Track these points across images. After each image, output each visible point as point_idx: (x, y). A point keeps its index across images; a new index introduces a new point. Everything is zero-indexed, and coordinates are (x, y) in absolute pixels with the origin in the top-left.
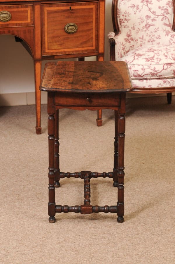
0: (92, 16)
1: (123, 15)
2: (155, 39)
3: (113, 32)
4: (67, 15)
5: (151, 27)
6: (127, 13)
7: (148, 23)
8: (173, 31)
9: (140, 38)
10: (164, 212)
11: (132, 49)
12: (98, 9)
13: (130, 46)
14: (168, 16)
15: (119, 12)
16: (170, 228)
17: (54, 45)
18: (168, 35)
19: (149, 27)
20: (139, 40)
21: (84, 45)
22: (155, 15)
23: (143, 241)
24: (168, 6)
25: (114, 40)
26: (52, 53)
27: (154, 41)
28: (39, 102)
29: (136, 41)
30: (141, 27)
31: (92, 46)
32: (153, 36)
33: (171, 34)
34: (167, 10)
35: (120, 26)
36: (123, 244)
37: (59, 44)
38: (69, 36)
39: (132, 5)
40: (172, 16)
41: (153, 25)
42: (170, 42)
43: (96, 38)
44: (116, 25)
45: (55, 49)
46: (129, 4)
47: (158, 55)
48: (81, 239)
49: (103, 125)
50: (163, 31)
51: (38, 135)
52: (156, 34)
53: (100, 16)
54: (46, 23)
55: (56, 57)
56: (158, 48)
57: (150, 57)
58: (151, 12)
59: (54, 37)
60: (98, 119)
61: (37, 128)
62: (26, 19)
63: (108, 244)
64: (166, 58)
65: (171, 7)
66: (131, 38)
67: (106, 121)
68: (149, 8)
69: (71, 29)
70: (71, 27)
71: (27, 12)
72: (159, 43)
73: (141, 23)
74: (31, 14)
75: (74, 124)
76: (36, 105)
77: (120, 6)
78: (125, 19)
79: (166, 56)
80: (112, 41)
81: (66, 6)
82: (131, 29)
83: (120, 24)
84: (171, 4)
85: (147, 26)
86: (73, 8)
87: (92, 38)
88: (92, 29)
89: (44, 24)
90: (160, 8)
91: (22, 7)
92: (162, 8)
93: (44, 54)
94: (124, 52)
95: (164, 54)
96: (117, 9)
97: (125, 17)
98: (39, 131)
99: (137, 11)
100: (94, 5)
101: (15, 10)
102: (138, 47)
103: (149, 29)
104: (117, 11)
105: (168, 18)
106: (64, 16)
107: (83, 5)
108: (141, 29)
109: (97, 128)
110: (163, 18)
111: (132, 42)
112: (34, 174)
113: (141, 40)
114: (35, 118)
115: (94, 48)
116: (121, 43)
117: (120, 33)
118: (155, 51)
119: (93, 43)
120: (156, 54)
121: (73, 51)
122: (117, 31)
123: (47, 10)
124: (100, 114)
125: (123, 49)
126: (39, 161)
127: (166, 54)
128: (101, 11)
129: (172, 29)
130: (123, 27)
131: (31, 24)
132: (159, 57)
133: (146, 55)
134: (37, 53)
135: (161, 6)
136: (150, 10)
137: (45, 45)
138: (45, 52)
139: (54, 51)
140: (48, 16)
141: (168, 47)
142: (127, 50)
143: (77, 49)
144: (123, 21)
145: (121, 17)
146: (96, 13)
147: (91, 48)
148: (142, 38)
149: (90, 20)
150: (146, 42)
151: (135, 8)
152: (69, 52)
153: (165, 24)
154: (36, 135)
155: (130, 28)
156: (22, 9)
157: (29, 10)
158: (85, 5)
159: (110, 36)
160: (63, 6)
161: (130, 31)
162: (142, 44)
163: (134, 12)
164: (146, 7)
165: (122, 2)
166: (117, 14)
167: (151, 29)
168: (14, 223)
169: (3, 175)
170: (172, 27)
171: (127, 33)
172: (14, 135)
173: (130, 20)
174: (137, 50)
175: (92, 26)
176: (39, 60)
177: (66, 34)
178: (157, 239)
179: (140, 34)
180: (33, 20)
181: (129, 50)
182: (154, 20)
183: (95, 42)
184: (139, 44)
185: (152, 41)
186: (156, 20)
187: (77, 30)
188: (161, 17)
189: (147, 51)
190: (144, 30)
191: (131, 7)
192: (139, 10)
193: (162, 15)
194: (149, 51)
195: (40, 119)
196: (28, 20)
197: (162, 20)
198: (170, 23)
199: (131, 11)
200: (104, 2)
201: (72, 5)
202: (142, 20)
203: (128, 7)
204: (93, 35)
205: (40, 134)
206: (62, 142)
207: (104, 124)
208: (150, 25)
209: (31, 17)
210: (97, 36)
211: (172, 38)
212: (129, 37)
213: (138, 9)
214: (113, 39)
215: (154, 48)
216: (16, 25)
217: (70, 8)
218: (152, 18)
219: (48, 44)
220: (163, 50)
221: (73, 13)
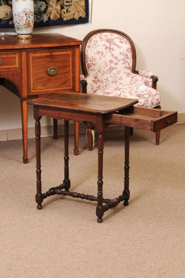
0: (69, 61)
1: (90, 60)
2: (118, 80)
3: (83, 74)
4: (48, 60)
5: (114, 70)
6: (94, 59)
7: (112, 66)
8: (133, 73)
9: (105, 79)
10: (150, 217)
11: (99, 89)
12: (74, 55)
13: (97, 86)
14: (128, 60)
15: (87, 58)
16: (157, 228)
17: (38, 86)
18: (128, 77)
19: (112, 69)
20: (105, 81)
21: (63, 86)
22: (117, 60)
23: (139, 239)
24: (127, 52)
25: (86, 81)
26: (36, 93)
27: (117, 82)
28: (25, 135)
29: (102, 82)
30: (105, 70)
31: (70, 86)
32: (116, 77)
33: (131, 75)
34: (127, 55)
35: (88, 70)
36: (123, 242)
37: (42, 84)
38: (51, 78)
39: (97, 52)
40: (131, 61)
41: (115, 68)
42: (130, 82)
43: (72, 79)
44: (85, 68)
45: (39, 89)
46: (95, 51)
47: (124, 92)
48: (87, 240)
49: (79, 154)
50: (124, 73)
51: (25, 164)
52: (119, 76)
53: (76, 61)
54: (31, 67)
55: (39, 96)
56: (123, 87)
57: (117, 94)
58: (113, 57)
59: (38, 79)
60: (75, 149)
61: (25, 158)
62: (15, 64)
63: (110, 242)
64: (131, 95)
65: (130, 53)
66: (98, 80)
67: (82, 151)
68: (112, 54)
69: (52, 72)
70: (52, 70)
71: (15, 58)
72: (121, 84)
73: (106, 67)
74: (19, 59)
75: (53, 154)
76: (23, 139)
77: (87, 52)
78: (92, 63)
79: (131, 94)
80: (84, 82)
81: (48, 52)
82: (98, 72)
83: (88, 68)
84: (130, 50)
85: (111, 69)
86: (53, 54)
87: (69, 79)
88: (70, 72)
89: (30, 68)
90: (121, 53)
91: (11, 54)
92: (123, 54)
93: (30, 93)
94: (93, 92)
95: (129, 92)
96: (85, 55)
97: (92, 62)
98: (26, 161)
99: (101, 57)
100: (70, 51)
101: (5, 56)
102: (104, 87)
103: (112, 72)
104: (85, 57)
105: (128, 62)
106: (46, 61)
107: (62, 52)
108: (106, 71)
109: (75, 156)
110: (124, 62)
111: (98, 83)
112: (32, 194)
113: (106, 81)
114: (22, 150)
115: (71, 88)
116: (90, 84)
117: (88, 75)
118: (121, 90)
119: (70, 84)
120: (122, 92)
121: (54, 91)
122: (85, 73)
123: (32, 56)
124: (77, 144)
125: (92, 89)
126: (33, 184)
127: (130, 92)
128: (76, 57)
129: (132, 71)
130: (91, 70)
131: (19, 68)
132: (125, 94)
133: (114, 93)
134: (24, 94)
135: (122, 53)
136: (112, 55)
137: (31, 86)
138: (30, 92)
139: (38, 91)
140: (32, 61)
141: (131, 86)
142: (95, 90)
143: (57, 89)
144: (90, 65)
145: (89, 62)
146: (72, 58)
147: (69, 88)
148: (107, 80)
149: (67, 64)
150: (111, 82)
151: (100, 54)
152: (50, 91)
153: (126, 67)
154: (24, 164)
155: (96, 71)
156: (11, 56)
157: (17, 56)
158: (64, 51)
159: (81, 78)
160: (45, 52)
161: (96, 73)
162: (107, 85)
163: (99, 58)
164: (109, 53)
165: (89, 49)
166: (85, 59)
167: (115, 71)
168: (28, 232)
169: (6, 197)
170: (131, 70)
171: (95, 75)
172: (4, 165)
173: (96, 64)
174: (105, 89)
175: (70, 69)
176: (25, 99)
177: (48, 76)
178: (150, 237)
179: (106, 76)
180: (20, 64)
181: (96, 90)
182: (116, 64)
183: (72, 83)
184: (104, 85)
185: (115, 82)
186: (118, 64)
187: (57, 72)
188: (122, 62)
189: (114, 90)
190: (108, 72)
191: (97, 53)
192: (104, 56)
193: (123, 59)
194: (116, 90)
195: (27, 150)
196: (16, 65)
197: (123, 64)
198: (130, 66)
199: (97, 56)
200: (79, 49)
201: (53, 52)
202: (106, 64)
203: (95, 54)
204: (70, 77)
205: (27, 163)
206: (48, 168)
207: (81, 153)
208: (113, 69)
209: (19, 62)
210: (74, 78)
211: (132, 79)
212: (96, 78)
213: (102, 55)
214: (84, 80)
215: (120, 87)
216: (6, 69)
217: (51, 54)
218: (115, 63)
219: (33, 85)
220: (127, 89)
221: (54, 58)
